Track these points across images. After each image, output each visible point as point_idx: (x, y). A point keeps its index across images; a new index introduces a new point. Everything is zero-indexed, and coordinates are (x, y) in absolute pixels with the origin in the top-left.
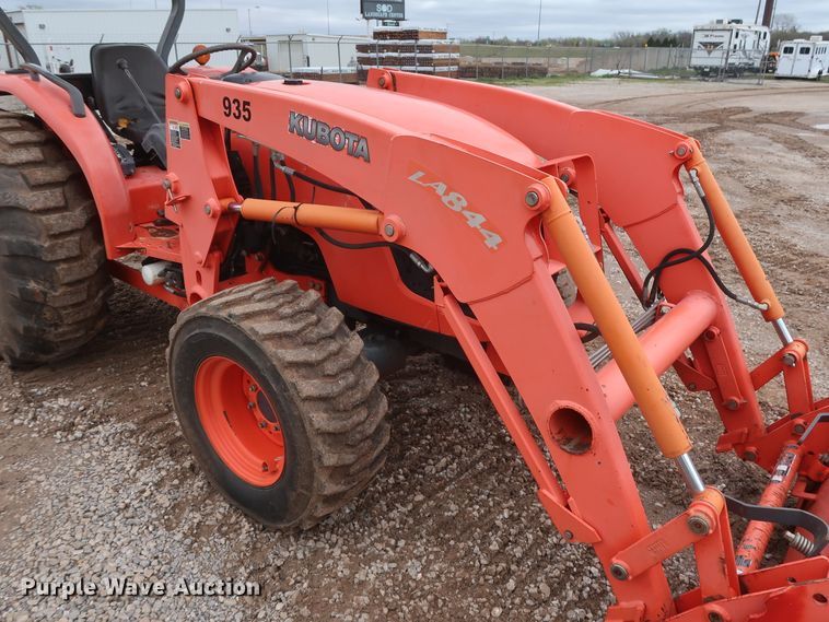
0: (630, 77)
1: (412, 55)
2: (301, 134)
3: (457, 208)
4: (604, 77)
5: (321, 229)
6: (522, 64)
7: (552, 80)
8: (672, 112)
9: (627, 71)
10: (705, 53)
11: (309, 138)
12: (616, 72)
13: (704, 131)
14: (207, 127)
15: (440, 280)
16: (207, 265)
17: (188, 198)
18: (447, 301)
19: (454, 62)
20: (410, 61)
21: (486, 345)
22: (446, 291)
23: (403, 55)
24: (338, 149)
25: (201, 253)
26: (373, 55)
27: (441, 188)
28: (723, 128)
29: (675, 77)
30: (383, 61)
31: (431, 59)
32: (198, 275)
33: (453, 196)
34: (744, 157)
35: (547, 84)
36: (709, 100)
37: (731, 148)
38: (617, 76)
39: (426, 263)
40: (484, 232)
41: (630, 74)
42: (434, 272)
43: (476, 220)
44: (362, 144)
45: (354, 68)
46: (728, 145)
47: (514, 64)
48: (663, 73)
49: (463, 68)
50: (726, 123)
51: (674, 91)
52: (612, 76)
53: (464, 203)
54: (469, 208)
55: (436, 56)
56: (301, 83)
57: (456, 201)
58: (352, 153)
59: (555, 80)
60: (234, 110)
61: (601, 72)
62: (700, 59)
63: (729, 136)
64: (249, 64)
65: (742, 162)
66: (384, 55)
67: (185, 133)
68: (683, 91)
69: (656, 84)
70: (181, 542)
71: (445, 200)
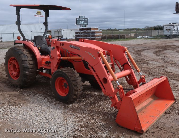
0: (147, 38)
1: (90, 34)
2: (71, 47)
3: (91, 55)
4: (140, 38)
5: (73, 60)
6: (119, 35)
7: (126, 39)
8: (155, 46)
9: (146, 37)
10: (167, 32)
11: (72, 48)
12: (143, 37)
13: (161, 50)
14: (57, 47)
15: (89, 64)
16: (56, 68)
17: (54, 57)
18: (90, 67)
19: (100, 36)
20: (89, 36)
21: (97, 76)
22: (90, 65)
23: (87, 34)
24: (76, 49)
25: (55, 65)
26: (79, 34)
27: (89, 53)
28: (166, 50)
29: (159, 38)
30: (82, 36)
31: (94, 35)
32: (54, 69)
33: (90, 53)
34: (167, 56)
35: (125, 40)
36: (166, 43)
37: (165, 54)
38: (144, 38)
39: (87, 62)
40: (94, 57)
41: (148, 37)
42: (88, 63)
43: (93, 56)
44: (79, 48)
45: (75, 38)
46: (165, 53)
47: (117, 35)
48: (156, 37)
49: (103, 37)
50: (167, 48)
51: (158, 41)
52: (142, 38)
53: (91, 54)
54: (92, 55)
55: (96, 34)
56: (70, 41)
57: (90, 54)
58: (78, 49)
59: (127, 39)
60: (62, 45)
61: (139, 37)
62: (166, 33)
63: (166, 51)
64: (60, 39)
65: (166, 57)
66: (82, 34)
67: (54, 48)
68: (160, 41)
69: (154, 40)
70: (53, 105)
71: (89, 54)
